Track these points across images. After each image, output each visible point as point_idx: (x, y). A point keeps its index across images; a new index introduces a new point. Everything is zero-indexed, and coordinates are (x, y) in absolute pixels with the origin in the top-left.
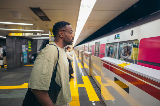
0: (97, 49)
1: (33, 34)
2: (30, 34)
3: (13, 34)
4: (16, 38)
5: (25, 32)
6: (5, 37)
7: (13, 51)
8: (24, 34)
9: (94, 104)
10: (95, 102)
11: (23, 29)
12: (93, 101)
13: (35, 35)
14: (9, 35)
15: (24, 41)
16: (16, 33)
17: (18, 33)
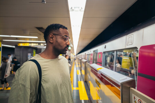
0: (95, 57)
1: (37, 44)
2: (35, 44)
3: (21, 45)
4: (23, 47)
5: (31, 43)
6: (14, 47)
7: (20, 58)
8: (30, 44)
9: (83, 102)
10: (85, 101)
11: (29, 40)
12: (83, 100)
13: (39, 45)
14: (18, 45)
15: (30, 50)
16: (24, 44)
17: (26, 44)
